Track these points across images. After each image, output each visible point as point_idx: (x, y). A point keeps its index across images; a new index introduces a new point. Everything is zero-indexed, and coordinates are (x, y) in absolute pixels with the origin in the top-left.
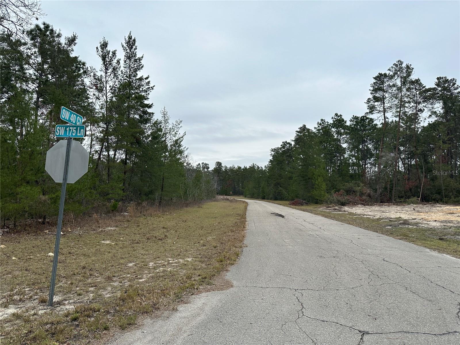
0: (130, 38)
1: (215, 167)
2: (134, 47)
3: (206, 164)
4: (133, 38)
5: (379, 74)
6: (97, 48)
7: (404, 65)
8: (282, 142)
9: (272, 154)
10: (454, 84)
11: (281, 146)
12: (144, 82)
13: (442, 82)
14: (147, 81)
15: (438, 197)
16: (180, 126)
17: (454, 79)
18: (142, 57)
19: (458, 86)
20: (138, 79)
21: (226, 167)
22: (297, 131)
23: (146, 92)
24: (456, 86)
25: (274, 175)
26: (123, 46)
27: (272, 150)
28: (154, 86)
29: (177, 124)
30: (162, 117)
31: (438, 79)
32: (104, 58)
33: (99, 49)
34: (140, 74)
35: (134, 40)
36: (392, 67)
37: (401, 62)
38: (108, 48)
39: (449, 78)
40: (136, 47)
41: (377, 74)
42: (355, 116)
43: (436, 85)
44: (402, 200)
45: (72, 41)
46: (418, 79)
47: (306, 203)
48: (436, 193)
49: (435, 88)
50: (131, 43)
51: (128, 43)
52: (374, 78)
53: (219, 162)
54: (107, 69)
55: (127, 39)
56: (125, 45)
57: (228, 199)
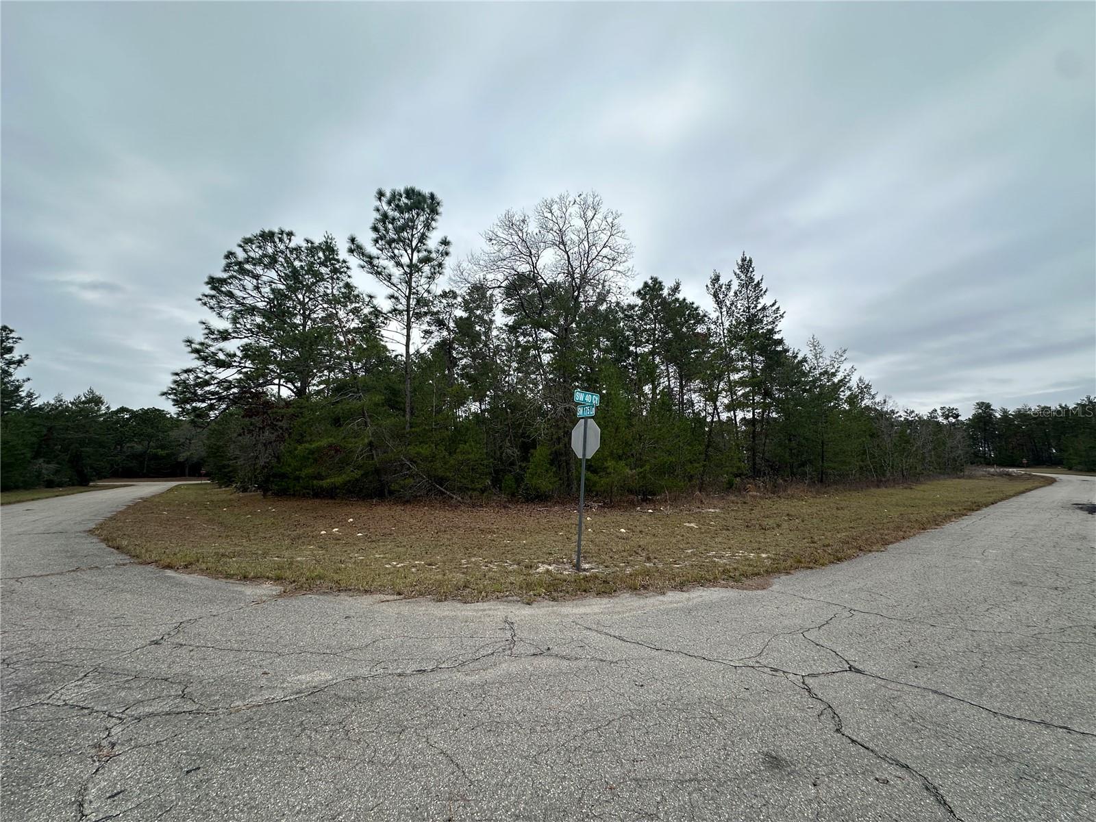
0: (744, 260)
1: (974, 412)
2: (751, 269)
3: (950, 410)
4: (748, 259)
6: (707, 286)
12: (770, 312)
14: (774, 308)
16: (843, 358)
18: (761, 280)
20: (760, 310)
21: (1005, 412)
23: (774, 323)
26: (735, 274)
28: (784, 312)
29: (838, 356)
30: (811, 350)
32: (715, 295)
33: (710, 286)
34: (763, 302)
35: (750, 261)
38: (721, 282)
40: (753, 268)
45: (676, 289)
50: (746, 266)
51: (742, 267)
53: (983, 403)
54: (721, 308)
55: (740, 263)
56: (738, 272)
57: (1009, 475)
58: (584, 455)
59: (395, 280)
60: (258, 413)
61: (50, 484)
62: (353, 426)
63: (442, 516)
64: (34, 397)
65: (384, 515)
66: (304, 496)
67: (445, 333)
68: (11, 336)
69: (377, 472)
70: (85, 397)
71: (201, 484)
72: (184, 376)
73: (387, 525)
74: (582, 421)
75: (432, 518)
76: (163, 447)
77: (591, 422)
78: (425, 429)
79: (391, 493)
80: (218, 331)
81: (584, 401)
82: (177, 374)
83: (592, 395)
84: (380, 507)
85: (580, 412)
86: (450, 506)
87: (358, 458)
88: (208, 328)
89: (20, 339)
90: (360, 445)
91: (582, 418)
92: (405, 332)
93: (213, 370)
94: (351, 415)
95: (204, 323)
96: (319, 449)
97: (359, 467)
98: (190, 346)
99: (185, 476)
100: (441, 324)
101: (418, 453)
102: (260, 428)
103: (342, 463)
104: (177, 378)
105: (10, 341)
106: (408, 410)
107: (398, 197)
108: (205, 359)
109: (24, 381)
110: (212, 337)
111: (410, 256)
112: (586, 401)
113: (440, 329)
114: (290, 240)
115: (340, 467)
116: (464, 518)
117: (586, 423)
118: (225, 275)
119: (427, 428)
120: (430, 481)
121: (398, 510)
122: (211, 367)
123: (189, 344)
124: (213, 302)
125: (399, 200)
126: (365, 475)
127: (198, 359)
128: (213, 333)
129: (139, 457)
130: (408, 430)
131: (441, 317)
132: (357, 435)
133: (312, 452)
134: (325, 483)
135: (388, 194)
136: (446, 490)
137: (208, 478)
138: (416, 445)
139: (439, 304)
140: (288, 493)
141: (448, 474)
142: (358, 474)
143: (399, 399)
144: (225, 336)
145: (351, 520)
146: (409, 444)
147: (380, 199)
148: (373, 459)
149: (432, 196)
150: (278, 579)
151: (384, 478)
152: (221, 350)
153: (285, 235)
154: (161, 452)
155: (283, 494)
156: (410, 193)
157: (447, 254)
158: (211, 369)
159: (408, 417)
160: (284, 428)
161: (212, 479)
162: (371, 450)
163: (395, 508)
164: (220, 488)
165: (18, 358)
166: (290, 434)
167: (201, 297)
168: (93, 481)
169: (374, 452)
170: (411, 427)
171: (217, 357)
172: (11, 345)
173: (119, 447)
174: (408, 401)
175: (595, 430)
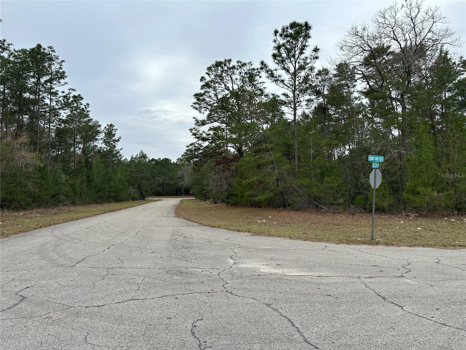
58: (375, 186)
59: (286, 82)
60: (222, 163)
61: (133, 199)
62: (268, 169)
63: (315, 217)
64: (122, 156)
65: (286, 215)
66: (246, 206)
67: (321, 100)
68: (114, 128)
69: (282, 193)
70: (140, 155)
71: (190, 199)
72: (191, 147)
73: (287, 219)
74: (374, 170)
75: (310, 218)
76: (172, 180)
77: (378, 170)
78: (306, 169)
79: (289, 205)
80: (201, 121)
81: (374, 160)
82: (188, 147)
83: (379, 157)
84: (284, 212)
85: (374, 166)
86: (321, 213)
87: (271, 186)
88: (196, 120)
89: (117, 129)
90: (272, 180)
91: (374, 168)
92: (293, 112)
93: (201, 143)
94: (267, 164)
95: (195, 118)
96: (253, 182)
97: (272, 191)
98: (192, 132)
99: (182, 195)
100: (318, 93)
101: (301, 184)
102: (223, 171)
103: (264, 189)
104: (188, 148)
105: (114, 131)
106: (296, 158)
107: (285, 30)
108: (198, 138)
109: (120, 150)
110: (198, 124)
111: (294, 65)
112: (376, 160)
113: (317, 97)
114: (229, 64)
115: (263, 191)
116: (327, 218)
117: (375, 171)
118: (202, 91)
119: (307, 168)
120: (310, 199)
121: (293, 214)
122: (201, 141)
123: (191, 131)
124: (197, 106)
125: (287, 31)
126: (275, 195)
127: (195, 138)
128: (198, 122)
129: (162, 185)
130: (297, 170)
131: (318, 89)
132: (270, 174)
133: (250, 184)
134: (257, 199)
135: (280, 31)
136: (320, 204)
137: (194, 196)
138: (301, 179)
139: (316, 80)
140: (238, 204)
141: (320, 195)
142: (271, 195)
143: (291, 150)
144: (203, 123)
145: (271, 217)
146: (297, 178)
147: (276, 35)
148: (279, 186)
149: (306, 24)
150: (249, 232)
151: (285, 197)
152: (204, 132)
153: (227, 62)
154: (171, 182)
155: (235, 205)
156: (293, 25)
157: (317, 58)
158: (200, 142)
159: (296, 162)
160: (233, 170)
161: (196, 197)
162: (277, 182)
163: (291, 212)
164: (201, 201)
165: (117, 139)
166: (236, 173)
167: (192, 105)
168: (146, 198)
169: (279, 183)
170: (299, 168)
171: (203, 136)
172: (114, 133)
173: (153, 180)
174: (296, 152)
175: (379, 174)
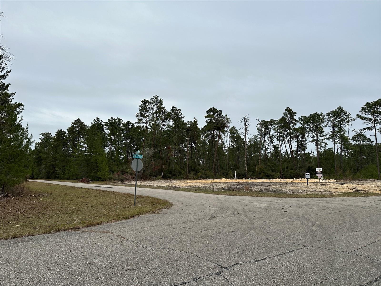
5: (144, 99)
7: (159, 99)
8: (58, 130)
9: (41, 138)
10: (180, 112)
11: (56, 133)
13: (174, 110)
15: (170, 175)
17: (180, 109)
19: (182, 113)
22: (72, 123)
24: (181, 113)
25: (49, 158)
27: (42, 135)
31: (172, 107)
36: (153, 98)
37: (157, 96)
39: (178, 108)
41: (143, 100)
42: (118, 118)
43: (171, 110)
44: (152, 177)
46: (164, 107)
47: (91, 181)
48: (169, 173)
49: (171, 112)
52: (141, 102)
